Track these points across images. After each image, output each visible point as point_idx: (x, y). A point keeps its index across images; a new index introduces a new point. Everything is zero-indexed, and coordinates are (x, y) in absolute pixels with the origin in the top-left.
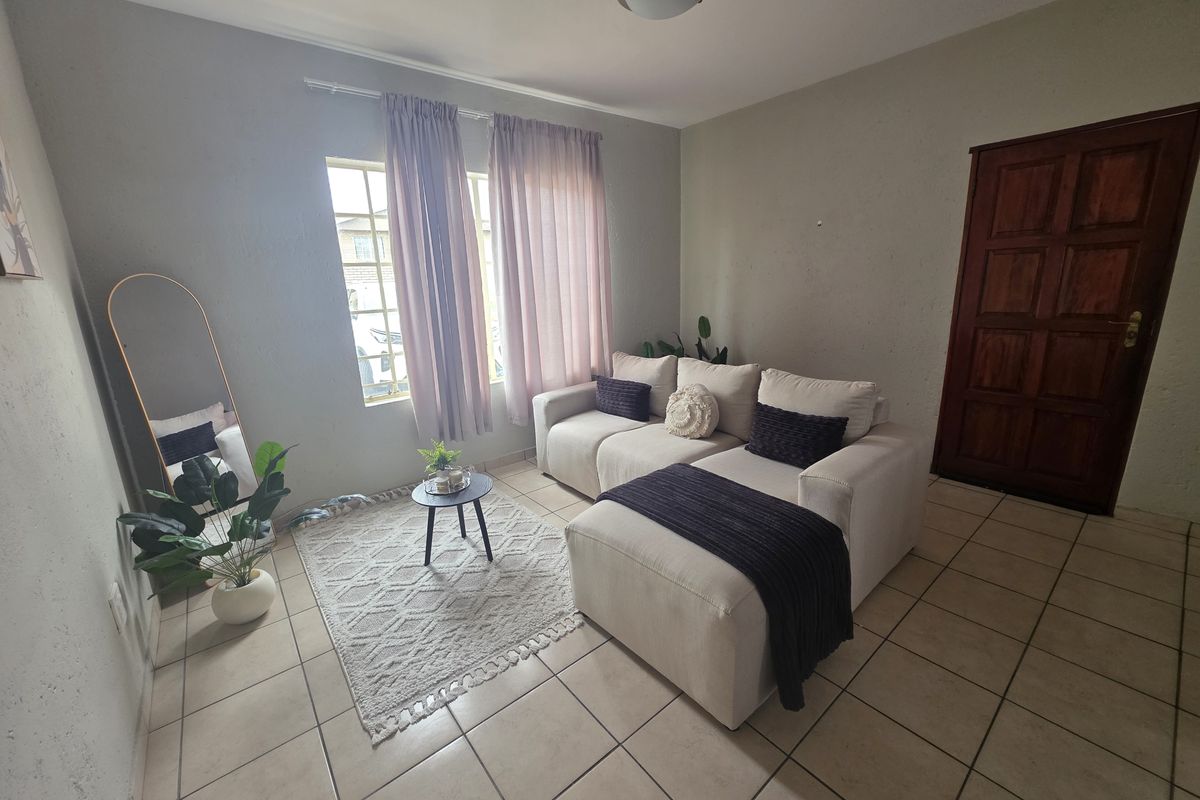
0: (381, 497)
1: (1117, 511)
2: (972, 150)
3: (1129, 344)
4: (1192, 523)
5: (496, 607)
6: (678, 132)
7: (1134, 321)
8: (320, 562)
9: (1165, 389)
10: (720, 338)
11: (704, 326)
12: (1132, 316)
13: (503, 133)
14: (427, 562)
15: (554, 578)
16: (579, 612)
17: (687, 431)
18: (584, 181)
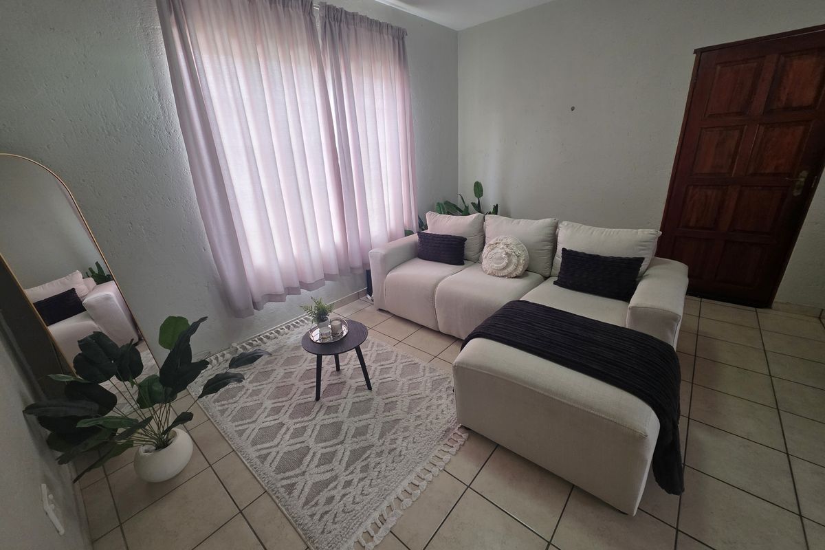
0: (254, 343)
1: (774, 305)
2: (696, 51)
3: (796, 193)
4: (823, 310)
5: (393, 431)
6: (457, 33)
7: (802, 177)
8: (220, 408)
9: (817, 223)
10: (490, 199)
11: (478, 189)
12: (801, 174)
13: (333, 23)
14: (318, 398)
15: (428, 399)
16: (462, 426)
17: (505, 272)
18: (394, 70)
